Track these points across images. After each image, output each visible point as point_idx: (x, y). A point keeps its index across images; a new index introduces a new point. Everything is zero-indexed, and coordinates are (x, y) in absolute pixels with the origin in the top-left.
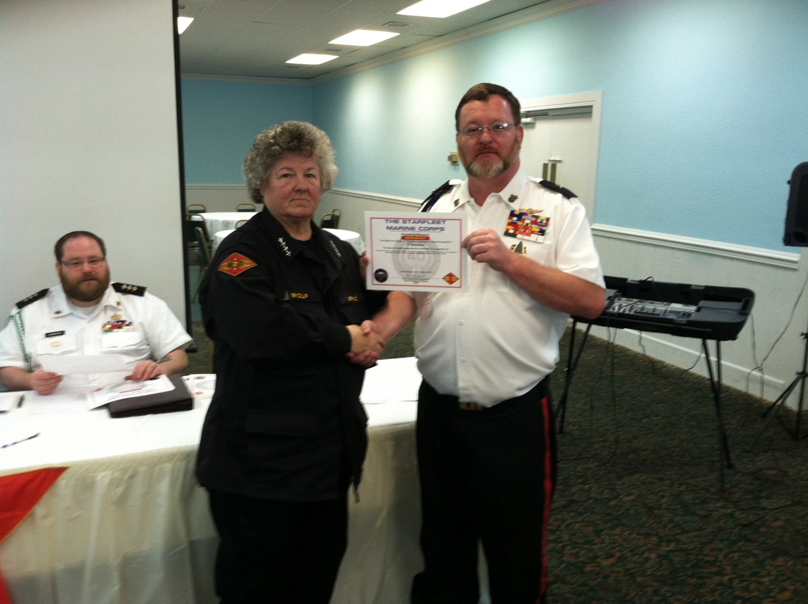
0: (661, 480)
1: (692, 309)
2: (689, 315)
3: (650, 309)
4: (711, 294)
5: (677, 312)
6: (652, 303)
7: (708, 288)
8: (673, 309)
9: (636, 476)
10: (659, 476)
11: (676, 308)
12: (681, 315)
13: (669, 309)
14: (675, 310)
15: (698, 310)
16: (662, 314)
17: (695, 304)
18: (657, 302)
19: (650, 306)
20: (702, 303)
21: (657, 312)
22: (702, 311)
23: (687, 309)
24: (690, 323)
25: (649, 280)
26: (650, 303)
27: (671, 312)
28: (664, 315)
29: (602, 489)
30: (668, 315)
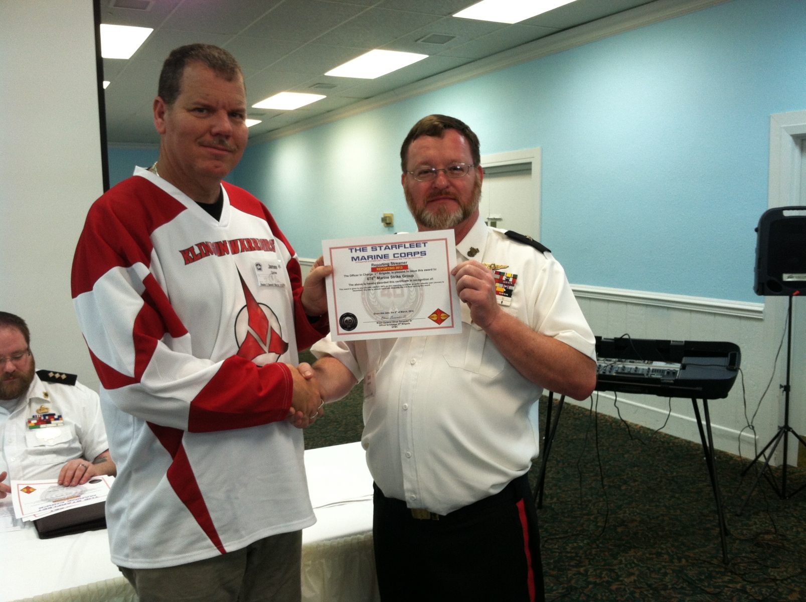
0: (659, 554)
1: (676, 366)
2: (674, 373)
3: (631, 368)
4: (693, 349)
5: (660, 370)
6: (633, 362)
7: (688, 343)
8: (655, 368)
9: (632, 552)
10: (654, 551)
11: (657, 366)
12: (666, 373)
13: (651, 368)
14: (657, 368)
15: (684, 367)
16: (645, 373)
17: (679, 361)
18: (637, 361)
19: (631, 366)
20: (685, 360)
21: (640, 372)
22: (687, 368)
23: (671, 367)
24: (678, 382)
25: (625, 337)
26: (630, 362)
27: (654, 371)
28: (647, 375)
29: (598, 572)
30: (651, 375)
